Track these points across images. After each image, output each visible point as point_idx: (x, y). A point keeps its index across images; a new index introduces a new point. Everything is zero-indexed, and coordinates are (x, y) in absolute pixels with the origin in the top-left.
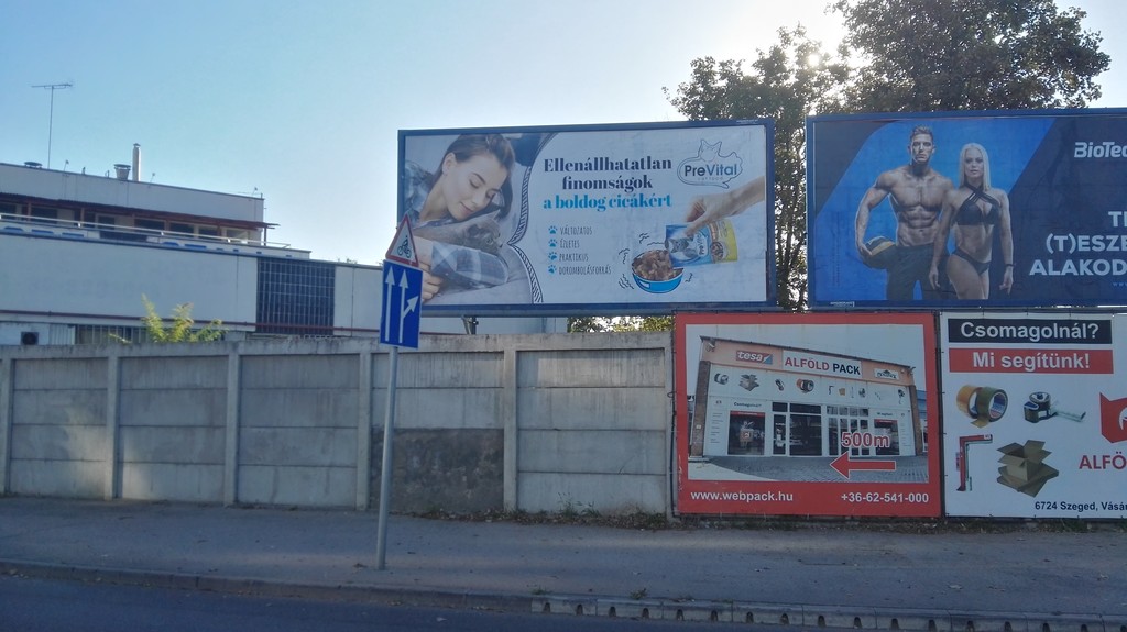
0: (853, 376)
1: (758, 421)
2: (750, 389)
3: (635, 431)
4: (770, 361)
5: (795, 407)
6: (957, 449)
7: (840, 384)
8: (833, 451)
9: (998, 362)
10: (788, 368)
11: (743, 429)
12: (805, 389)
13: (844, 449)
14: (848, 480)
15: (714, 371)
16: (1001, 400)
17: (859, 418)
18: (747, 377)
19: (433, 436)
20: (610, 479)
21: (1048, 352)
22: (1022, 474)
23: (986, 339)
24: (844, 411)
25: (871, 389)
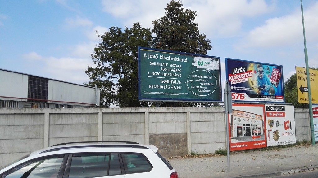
0: (255, 118)
1: (241, 128)
2: (240, 121)
3: (218, 132)
4: (242, 115)
5: (247, 125)
6: (268, 133)
7: (253, 120)
8: (252, 135)
9: (272, 115)
10: (245, 116)
11: (239, 130)
12: (248, 121)
13: (254, 134)
14: (254, 140)
15: (234, 117)
16: (273, 123)
17: (256, 127)
18: (239, 118)
19: (167, 136)
20: (213, 144)
21: (278, 112)
22: (276, 137)
23: (271, 110)
24: (253, 125)
25: (257, 120)
